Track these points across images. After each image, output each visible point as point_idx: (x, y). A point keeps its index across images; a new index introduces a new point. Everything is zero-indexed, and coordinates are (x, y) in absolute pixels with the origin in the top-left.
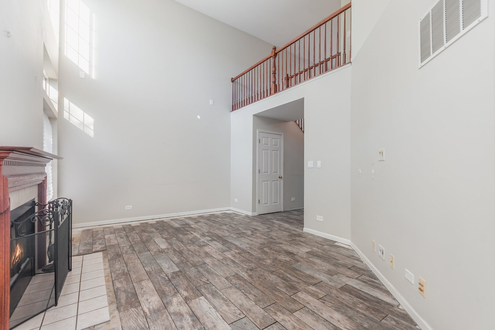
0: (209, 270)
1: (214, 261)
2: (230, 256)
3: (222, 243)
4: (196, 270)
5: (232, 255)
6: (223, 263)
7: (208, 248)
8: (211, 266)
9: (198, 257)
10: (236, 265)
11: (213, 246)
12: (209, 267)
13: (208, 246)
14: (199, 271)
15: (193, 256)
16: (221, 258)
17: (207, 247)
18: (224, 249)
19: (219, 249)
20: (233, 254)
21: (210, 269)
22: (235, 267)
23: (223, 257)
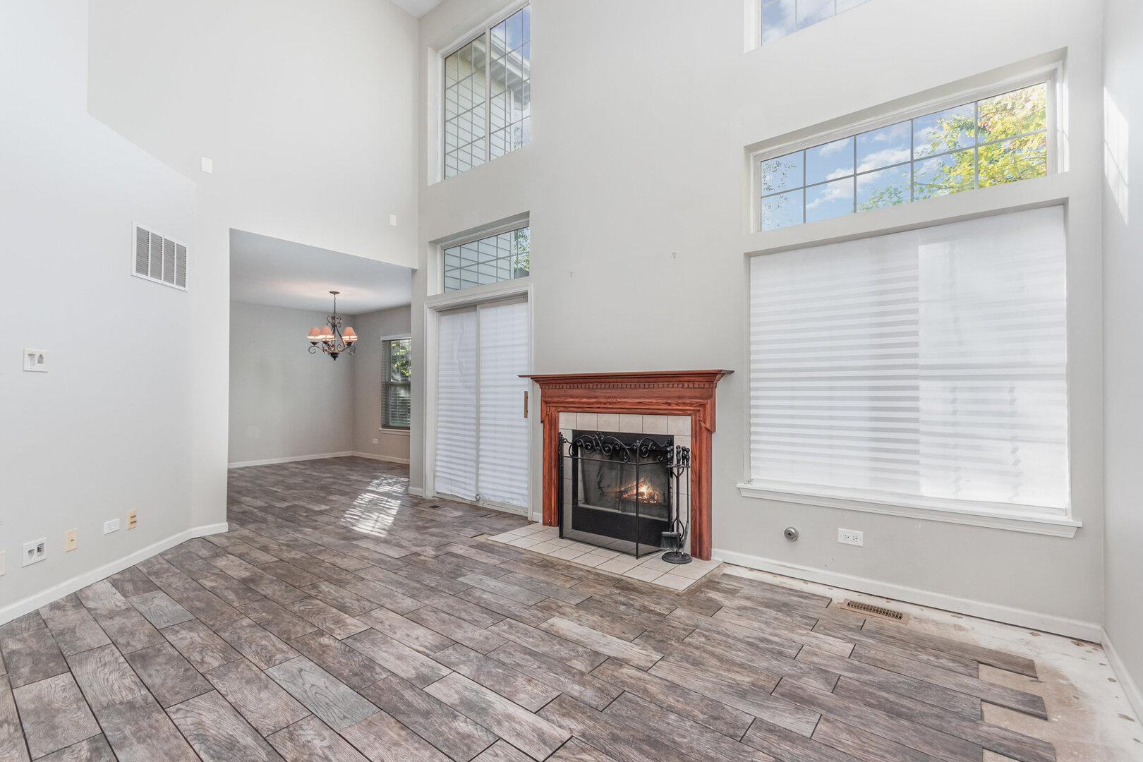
0: (398, 585)
1: (391, 604)
2: (350, 620)
3: (378, 670)
4: (426, 583)
5: (345, 625)
6: (369, 601)
7: (421, 639)
8: (396, 593)
9: (435, 606)
10: (338, 601)
11: (408, 649)
12: (400, 590)
13: (426, 647)
14: (418, 582)
15: (451, 607)
16: (378, 613)
17: (427, 644)
18: (368, 645)
19: (386, 640)
20: (340, 628)
21: (397, 588)
22: (343, 598)
23: (371, 616)
